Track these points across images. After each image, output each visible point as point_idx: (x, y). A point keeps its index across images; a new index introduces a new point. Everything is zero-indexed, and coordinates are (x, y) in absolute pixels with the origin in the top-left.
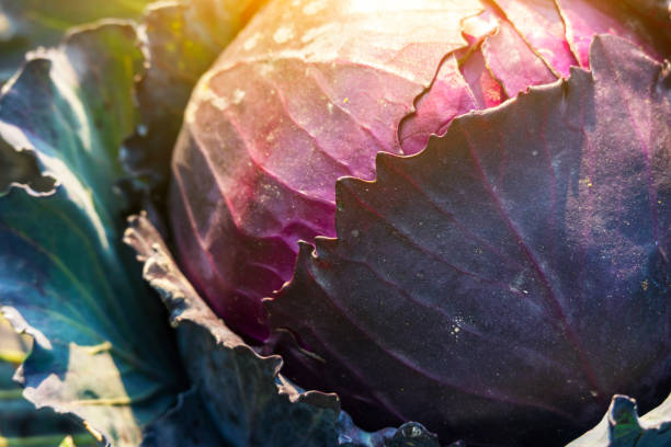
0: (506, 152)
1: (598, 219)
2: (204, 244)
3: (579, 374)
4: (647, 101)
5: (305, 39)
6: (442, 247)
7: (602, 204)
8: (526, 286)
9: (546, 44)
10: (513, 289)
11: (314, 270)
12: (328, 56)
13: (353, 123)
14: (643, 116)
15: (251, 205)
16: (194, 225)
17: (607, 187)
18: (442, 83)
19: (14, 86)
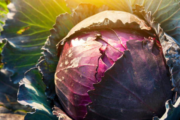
0: (117, 73)
1: (140, 79)
2: (69, 109)
3: (149, 110)
4: (142, 50)
5: (71, 63)
6: (113, 97)
7: (140, 76)
8: (131, 98)
9: (118, 47)
10: (129, 99)
11: (91, 109)
12: (76, 66)
13: (86, 78)
14: (142, 54)
15: (74, 100)
16: (65, 105)
17: (140, 72)
18: (100, 65)
19: (19, 93)
